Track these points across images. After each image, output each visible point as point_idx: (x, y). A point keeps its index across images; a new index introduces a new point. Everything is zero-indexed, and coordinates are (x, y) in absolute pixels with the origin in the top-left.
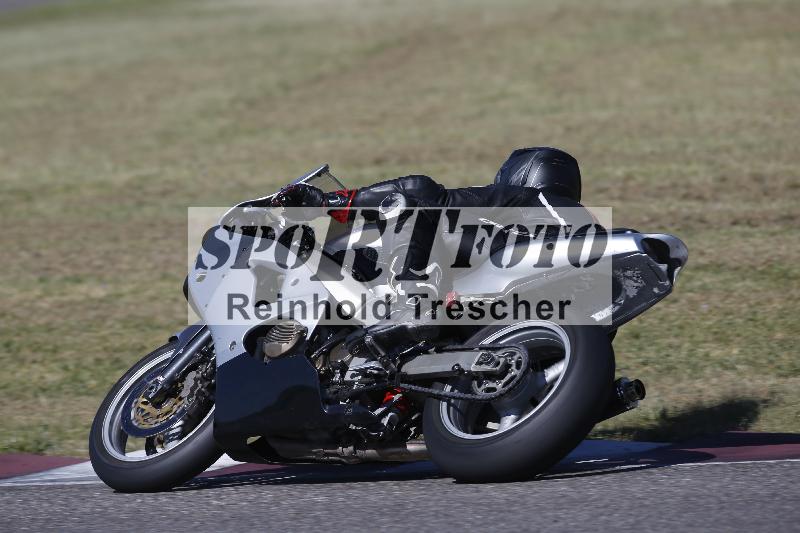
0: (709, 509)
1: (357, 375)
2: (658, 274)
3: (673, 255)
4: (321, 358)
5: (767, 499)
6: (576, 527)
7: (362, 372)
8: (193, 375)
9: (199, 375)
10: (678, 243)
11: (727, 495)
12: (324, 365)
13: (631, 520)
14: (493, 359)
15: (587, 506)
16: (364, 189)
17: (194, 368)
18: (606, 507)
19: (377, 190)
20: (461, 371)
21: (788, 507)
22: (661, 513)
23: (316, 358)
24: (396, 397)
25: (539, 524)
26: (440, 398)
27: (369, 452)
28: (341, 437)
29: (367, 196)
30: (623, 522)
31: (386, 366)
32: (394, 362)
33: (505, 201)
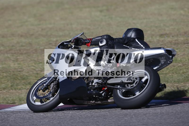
0: (77, 119)
1: (96, 84)
2: (169, 58)
3: (173, 53)
4: (86, 79)
5: (91, 117)
6: (45, 123)
7: (97, 83)
8: (52, 84)
9: (54, 84)
10: (174, 51)
11: (81, 116)
12: (87, 81)
13: (58, 122)
14: (131, 79)
15: (47, 118)
16: (93, 38)
17: (53, 82)
18: (52, 119)
19: (97, 38)
20: (123, 82)
21: (95, 118)
22: (65, 120)
23: (85, 79)
24: (106, 89)
25: (36, 123)
26: (117, 89)
27: (99, 102)
28: (91, 98)
29: (95, 40)
30: (56, 122)
31: (103, 81)
32: (105, 80)
33: (128, 41)
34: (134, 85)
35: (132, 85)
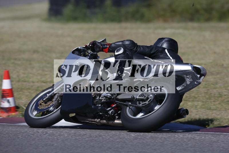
2: (197, 78)
3: (202, 73)
7: (105, 97)
10: (204, 69)
12: (94, 94)
16: (113, 43)
19: (117, 43)
20: (134, 98)
24: (115, 105)
26: (127, 106)
27: (104, 121)
29: (114, 45)
32: (115, 95)
33: (155, 51)
34: (147, 102)
35: (144, 103)
